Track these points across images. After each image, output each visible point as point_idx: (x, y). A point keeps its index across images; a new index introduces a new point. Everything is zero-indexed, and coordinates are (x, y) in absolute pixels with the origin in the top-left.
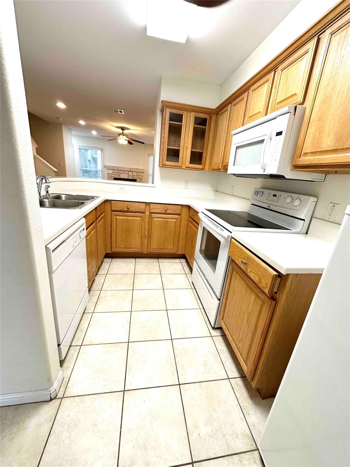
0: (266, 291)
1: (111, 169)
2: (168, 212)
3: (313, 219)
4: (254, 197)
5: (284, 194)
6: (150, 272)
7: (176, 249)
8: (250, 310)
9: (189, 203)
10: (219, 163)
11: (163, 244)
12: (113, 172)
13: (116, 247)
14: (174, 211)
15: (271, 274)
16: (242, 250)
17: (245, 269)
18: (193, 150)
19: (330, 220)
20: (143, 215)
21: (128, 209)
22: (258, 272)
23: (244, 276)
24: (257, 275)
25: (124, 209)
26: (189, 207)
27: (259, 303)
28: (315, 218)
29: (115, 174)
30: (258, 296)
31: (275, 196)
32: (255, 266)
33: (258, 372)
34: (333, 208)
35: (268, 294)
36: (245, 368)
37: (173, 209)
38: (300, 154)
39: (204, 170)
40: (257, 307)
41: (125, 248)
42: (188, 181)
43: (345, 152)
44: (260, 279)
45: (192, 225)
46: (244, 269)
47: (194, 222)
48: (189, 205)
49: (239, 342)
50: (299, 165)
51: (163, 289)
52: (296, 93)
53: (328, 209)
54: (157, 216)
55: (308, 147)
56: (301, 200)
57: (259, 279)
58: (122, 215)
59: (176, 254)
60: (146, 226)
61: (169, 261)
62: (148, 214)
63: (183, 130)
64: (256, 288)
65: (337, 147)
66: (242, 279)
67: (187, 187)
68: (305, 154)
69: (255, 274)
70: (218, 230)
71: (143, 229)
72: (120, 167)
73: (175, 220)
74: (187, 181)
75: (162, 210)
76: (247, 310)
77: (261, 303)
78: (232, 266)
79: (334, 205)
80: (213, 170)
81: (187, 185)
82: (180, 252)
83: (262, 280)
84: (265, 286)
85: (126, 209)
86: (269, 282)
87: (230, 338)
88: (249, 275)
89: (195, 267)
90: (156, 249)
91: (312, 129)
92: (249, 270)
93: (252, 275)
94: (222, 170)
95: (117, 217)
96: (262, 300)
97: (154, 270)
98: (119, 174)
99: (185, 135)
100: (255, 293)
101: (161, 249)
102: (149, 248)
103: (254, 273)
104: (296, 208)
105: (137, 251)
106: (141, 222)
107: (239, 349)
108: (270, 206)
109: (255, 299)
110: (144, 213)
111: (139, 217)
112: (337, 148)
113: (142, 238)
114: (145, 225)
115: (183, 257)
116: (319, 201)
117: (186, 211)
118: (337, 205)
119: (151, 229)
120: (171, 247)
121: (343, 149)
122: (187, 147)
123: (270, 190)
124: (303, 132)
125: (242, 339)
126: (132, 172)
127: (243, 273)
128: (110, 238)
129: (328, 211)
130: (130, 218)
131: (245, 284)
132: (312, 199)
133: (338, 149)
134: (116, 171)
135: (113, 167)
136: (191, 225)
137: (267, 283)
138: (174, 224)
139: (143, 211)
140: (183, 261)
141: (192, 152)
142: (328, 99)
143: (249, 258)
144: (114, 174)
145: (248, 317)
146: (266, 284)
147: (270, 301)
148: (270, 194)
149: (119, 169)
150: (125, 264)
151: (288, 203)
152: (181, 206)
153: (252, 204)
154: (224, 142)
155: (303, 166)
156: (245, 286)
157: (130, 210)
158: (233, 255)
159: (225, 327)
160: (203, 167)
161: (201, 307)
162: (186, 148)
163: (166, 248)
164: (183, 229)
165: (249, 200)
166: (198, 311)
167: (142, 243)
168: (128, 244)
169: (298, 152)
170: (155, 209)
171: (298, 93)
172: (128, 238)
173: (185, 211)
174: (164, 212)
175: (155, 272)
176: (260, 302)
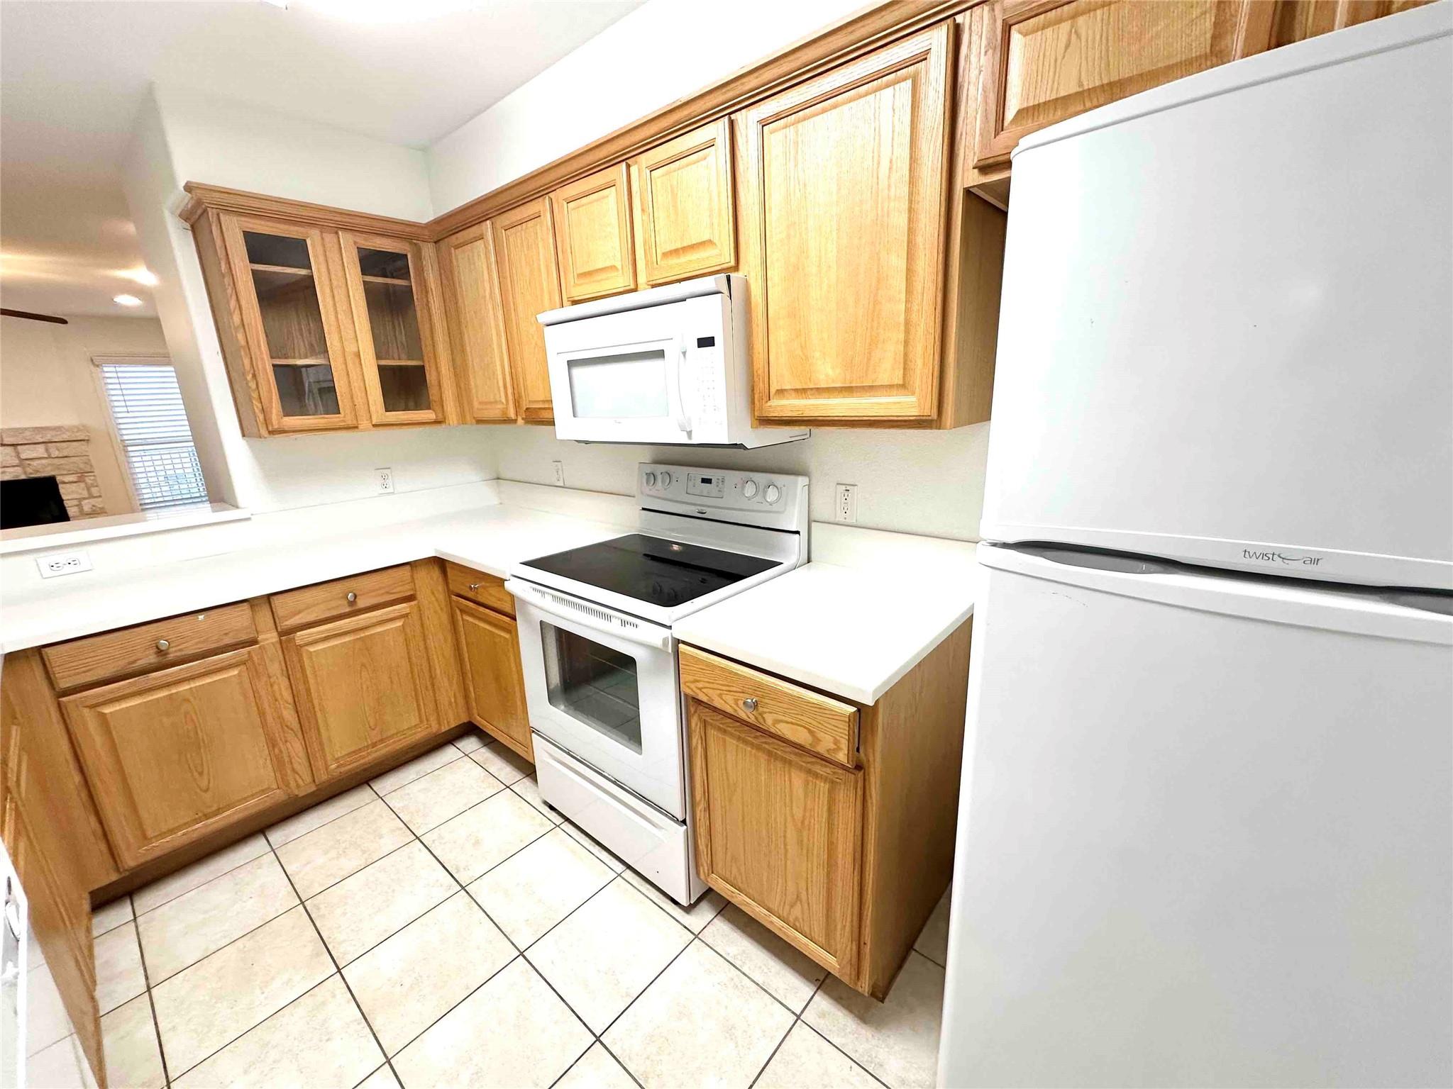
0: (842, 757)
2: (361, 603)
3: (813, 524)
4: (647, 489)
5: (733, 477)
6: (366, 855)
7: (433, 719)
8: (798, 813)
9: (436, 551)
10: (504, 401)
11: (376, 725)
13: (145, 837)
14: (388, 593)
15: (842, 715)
16: (731, 672)
17: (756, 718)
18: (383, 363)
19: (848, 521)
20: (249, 652)
21: (160, 652)
22: (802, 718)
23: (753, 735)
24: (802, 726)
25: (139, 663)
26: (440, 564)
27: (822, 789)
28: (815, 521)
30: (809, 772)
31: (706, 481)
32: (785, 706)
33: (867, 950)
34: (846, 495)
35: (848, 762)
36: (830, 962)
37: (380, 589)
38: (767, 391)
39: (443, 426)
40: (817, 800)
41: (197, 821)
42: (389, 468)
43: (868, 394)
44: (810, 731)
45: (477, 622)
46: (752, 720)
47: (481, 609)
48: (435, 558)
49: (792, 906)
50: (773, 418)
51: (463, 888)
52: (712, 239)
53: (838, 501)
54: (322, 632)
55: (782, 376)
56: (779, 487)
57: (808, 735)
58: (134, 689)
59: (437, 736)
60: (276, 687)
61: (417, 773)
62: (277, 639)
63: (323, 294)
64: (800, 755)
65: (851, 383)
66: (746, 742)
67: (390, 490)
68: (781, 392)
69: (792, 723)
70: (614, 626)
71: (266, 705)
73: (399, 623)
74: (384, 470)
75: (334, 604)
76: (789, 819)
77: (827, 786)
78: (700, 719)
79: (848, 489)
80: (479, 421)
81: (389, 482)
82: (452, 720)
83: (820, 735)
84: (835, 747)
85: (152, 659)
86: (844, 736)
87: (757, 909)
88: (774, 732)
89: (542, 754)
90: (349, 754)
91: (780, 336)
92: (769, 719)
93: (785, 730)
94: (520, 421)
95: (107, 710)
96: (825, 780)
97: (381, 837)
99: (336, 313)
100: (800, 768)
101: (374, 745)
102: (320, 764)
103: (788, 723)
104: (775, 508)
105: (269, 803)
106: (247, 685)
107: (798, 924)
108: (705, 509)
109: (807, 783)
110: (254, 642)
111: (230, 667)
112: (851, 385)
113: (272, 743)
114: (272, 686)
115: (469, 730)
116: (814, 481)
117: (432, 578)
118: (852, 487)
119: (308, 690)
120: (414, 720)
121: (863, 388)
122: (358, 355)
123: (692, 468)
124: (761, 340)
125: (798, 897)
127: (746, 728)
128: (93, 820)
129: (838, 504)
130: (185, 687)
131: (760, 754)
132: (802, 481)
133: (852, 387)
136: (470, 619)
137: (838, 738)
138: (401, 639)
139: (244, 637)
140: (471, 744)
141: (381, 369)
142: (795, 271)
143: (759, 686)
145: (800, 831)
146: (836, 742)
147: (853, 775)
148: (693, 478)
150: (226, 883)
151: (749, 499)
152: (408, 567)
153: (644, 509)
154: (498, 335)
155: (782, 420)
156: (762, 760)
157: (171, 657)
158: (700, 689)
159: (729, 887)
160: (440, 416)
161: (619, 867)
162: (357, 361)
163: (393, 731)
164: (440, 644)
165: (634, 497)
166: (618, 886)
167: (279, 764)
168: (207, 796)
169: (760, 386)
170: (300, 612)
171: (716, 241)
172: (201, 774)
173: (429, 583)
174: (348, 610)
175: (387, 844)
176: (823, 787)
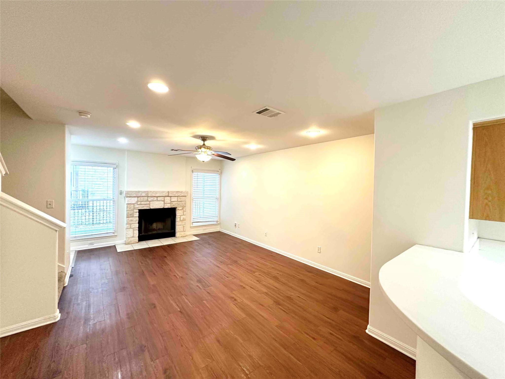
1: (134, 195)
12: (138, 201)
29: (142, 203)
72: (151, 192)
98: (148, 202)
126: (171, 197)
134: (142, 198)
135: (139, 192)
144: (139, 203)
149: (149, 195)
